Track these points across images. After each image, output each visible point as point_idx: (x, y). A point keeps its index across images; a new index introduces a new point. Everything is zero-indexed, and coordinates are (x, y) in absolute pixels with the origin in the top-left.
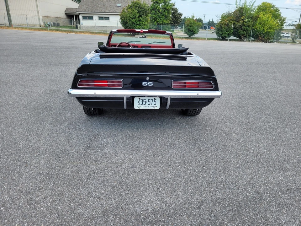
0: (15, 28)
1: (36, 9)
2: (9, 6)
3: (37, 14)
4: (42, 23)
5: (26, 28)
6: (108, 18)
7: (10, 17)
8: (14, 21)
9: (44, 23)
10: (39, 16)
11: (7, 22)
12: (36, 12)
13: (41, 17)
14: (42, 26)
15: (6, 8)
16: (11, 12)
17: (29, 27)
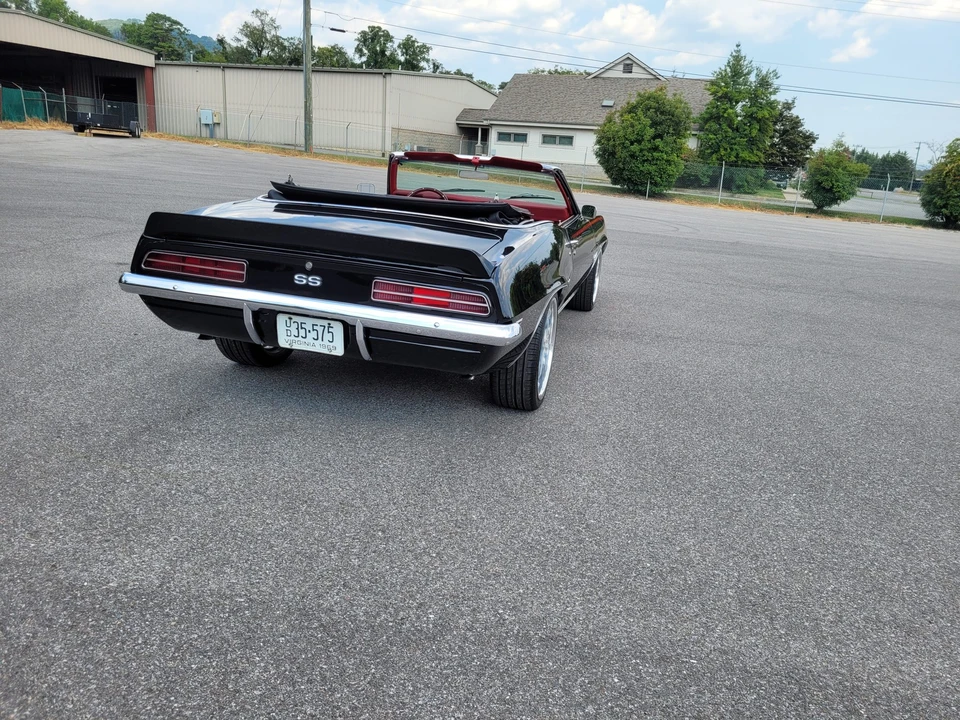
0: (317, 155)
1: (381, 108)
2: (313, 100)
3: (380, 124)
4: (389, 147)
5: (342, 157)
6: (569, 140)
7: (311, 126)
8: (317, 138)
9: (395, 145)
10: (384, 127)
11: (301, 140)
12: (380, 116)
13: (388, 132)
14: (387, 155)
15: (306, 102)
16: (315, 115)
17: (349, 155)
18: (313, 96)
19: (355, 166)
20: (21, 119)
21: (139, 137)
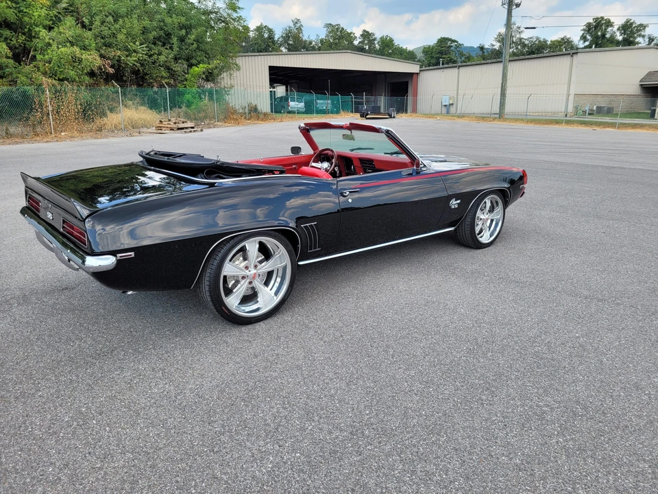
0: (505, 120)
1: (566, 81)
2: (508, 81)
3: (565, 93)
4: (571, 109)
5: (522, 120)
7: (504, 100)
8: (508, 108)
9: (576, 108)
10: (569, 95)
11: (496, 109)
12: (566, 87)
13: (571, 98)
14: (568, 115)
15: (502, 83)
16: (508, 92)
17: (528, 117)
18: (508, 78)
19: (531, 126)
20: (338, 112)
21: (394, 117)
